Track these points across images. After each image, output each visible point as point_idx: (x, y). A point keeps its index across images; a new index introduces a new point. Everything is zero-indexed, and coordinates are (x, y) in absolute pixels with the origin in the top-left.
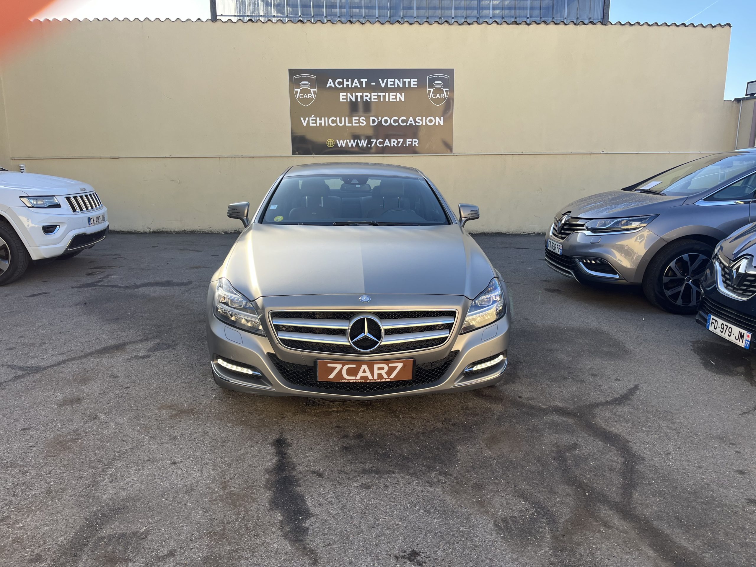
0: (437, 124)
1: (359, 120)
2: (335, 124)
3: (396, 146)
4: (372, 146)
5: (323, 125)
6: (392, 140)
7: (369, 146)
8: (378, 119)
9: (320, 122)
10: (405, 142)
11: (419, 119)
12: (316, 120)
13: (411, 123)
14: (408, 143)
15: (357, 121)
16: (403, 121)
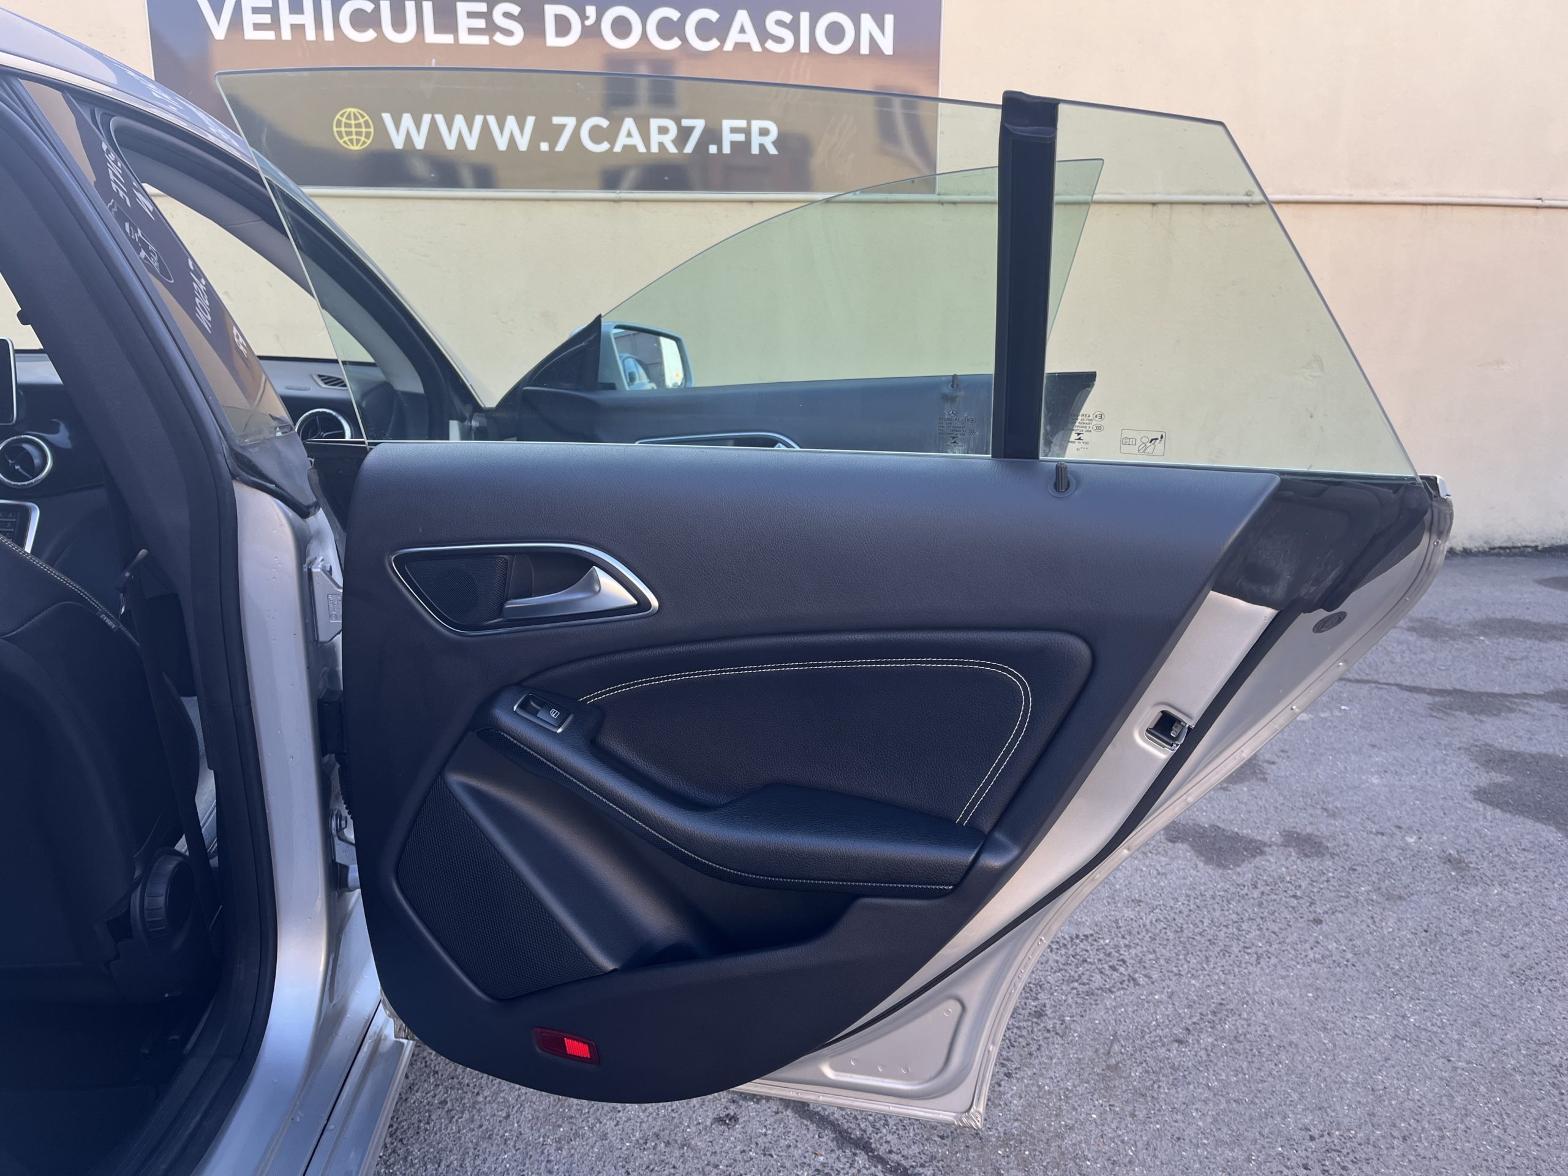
0: (865, 49)
1: (488, 16)
2: (370, 35)
3: (672, 149)
4: (560, 147)
5: (311, 34)
6: (655, 123)
7: (544, 147)
8: (583, 17)
9: (297, 19)
10: (712, 135)
11: (780, 23)
12: (274, 11)
13: (742, 38)
14: (728, 138)
15: (481, 23)
16: (705, 30)
